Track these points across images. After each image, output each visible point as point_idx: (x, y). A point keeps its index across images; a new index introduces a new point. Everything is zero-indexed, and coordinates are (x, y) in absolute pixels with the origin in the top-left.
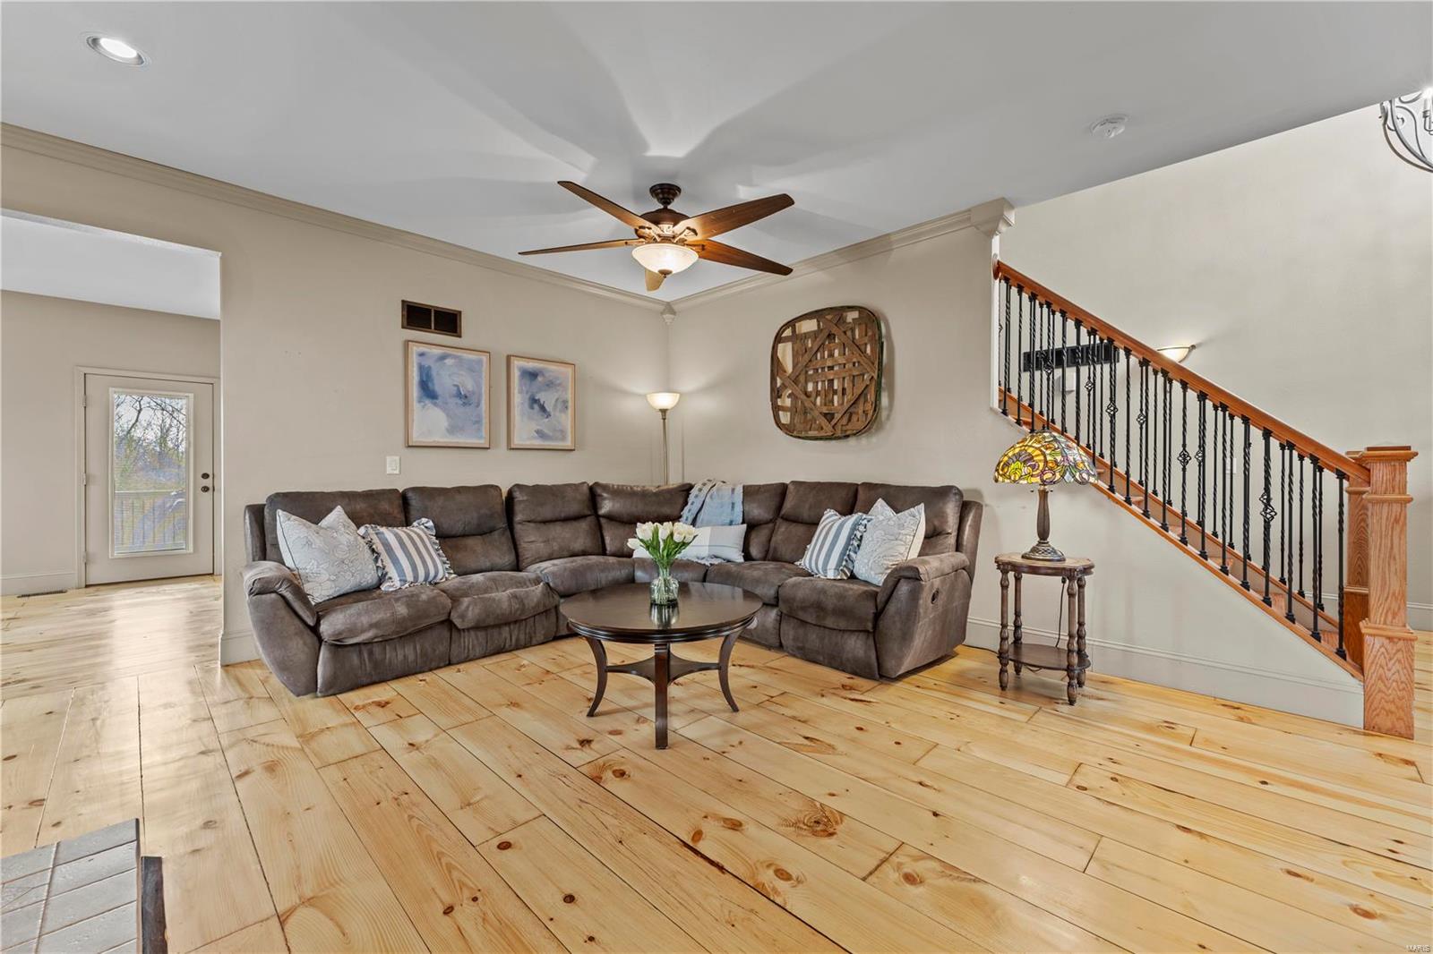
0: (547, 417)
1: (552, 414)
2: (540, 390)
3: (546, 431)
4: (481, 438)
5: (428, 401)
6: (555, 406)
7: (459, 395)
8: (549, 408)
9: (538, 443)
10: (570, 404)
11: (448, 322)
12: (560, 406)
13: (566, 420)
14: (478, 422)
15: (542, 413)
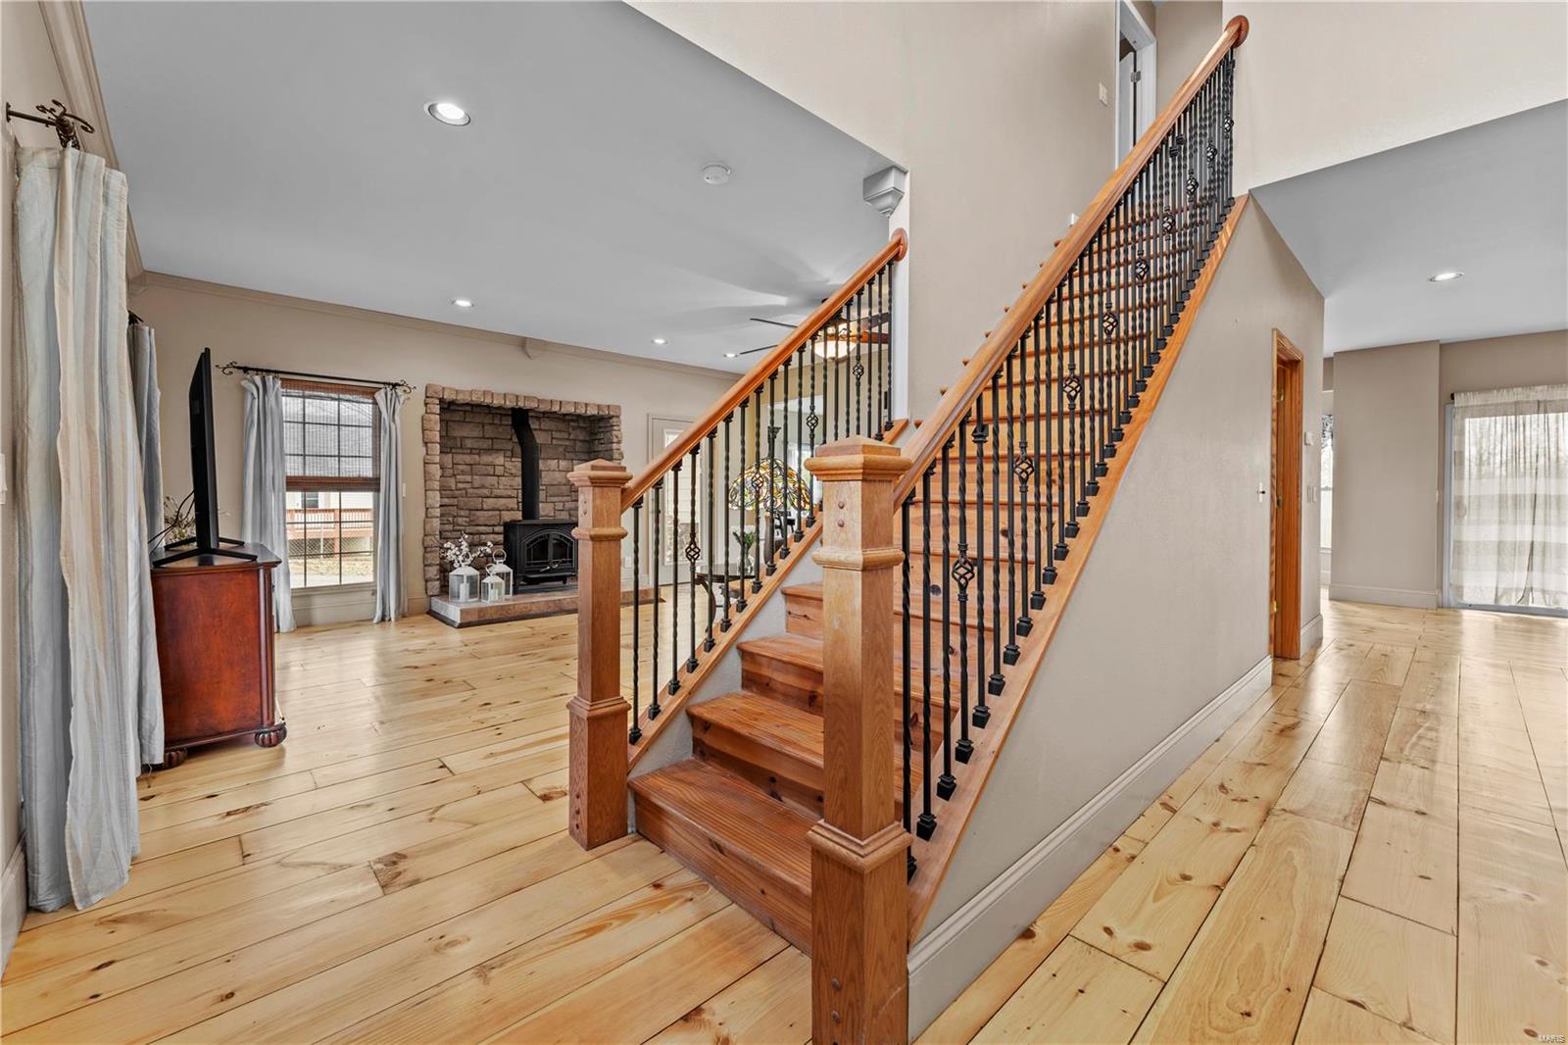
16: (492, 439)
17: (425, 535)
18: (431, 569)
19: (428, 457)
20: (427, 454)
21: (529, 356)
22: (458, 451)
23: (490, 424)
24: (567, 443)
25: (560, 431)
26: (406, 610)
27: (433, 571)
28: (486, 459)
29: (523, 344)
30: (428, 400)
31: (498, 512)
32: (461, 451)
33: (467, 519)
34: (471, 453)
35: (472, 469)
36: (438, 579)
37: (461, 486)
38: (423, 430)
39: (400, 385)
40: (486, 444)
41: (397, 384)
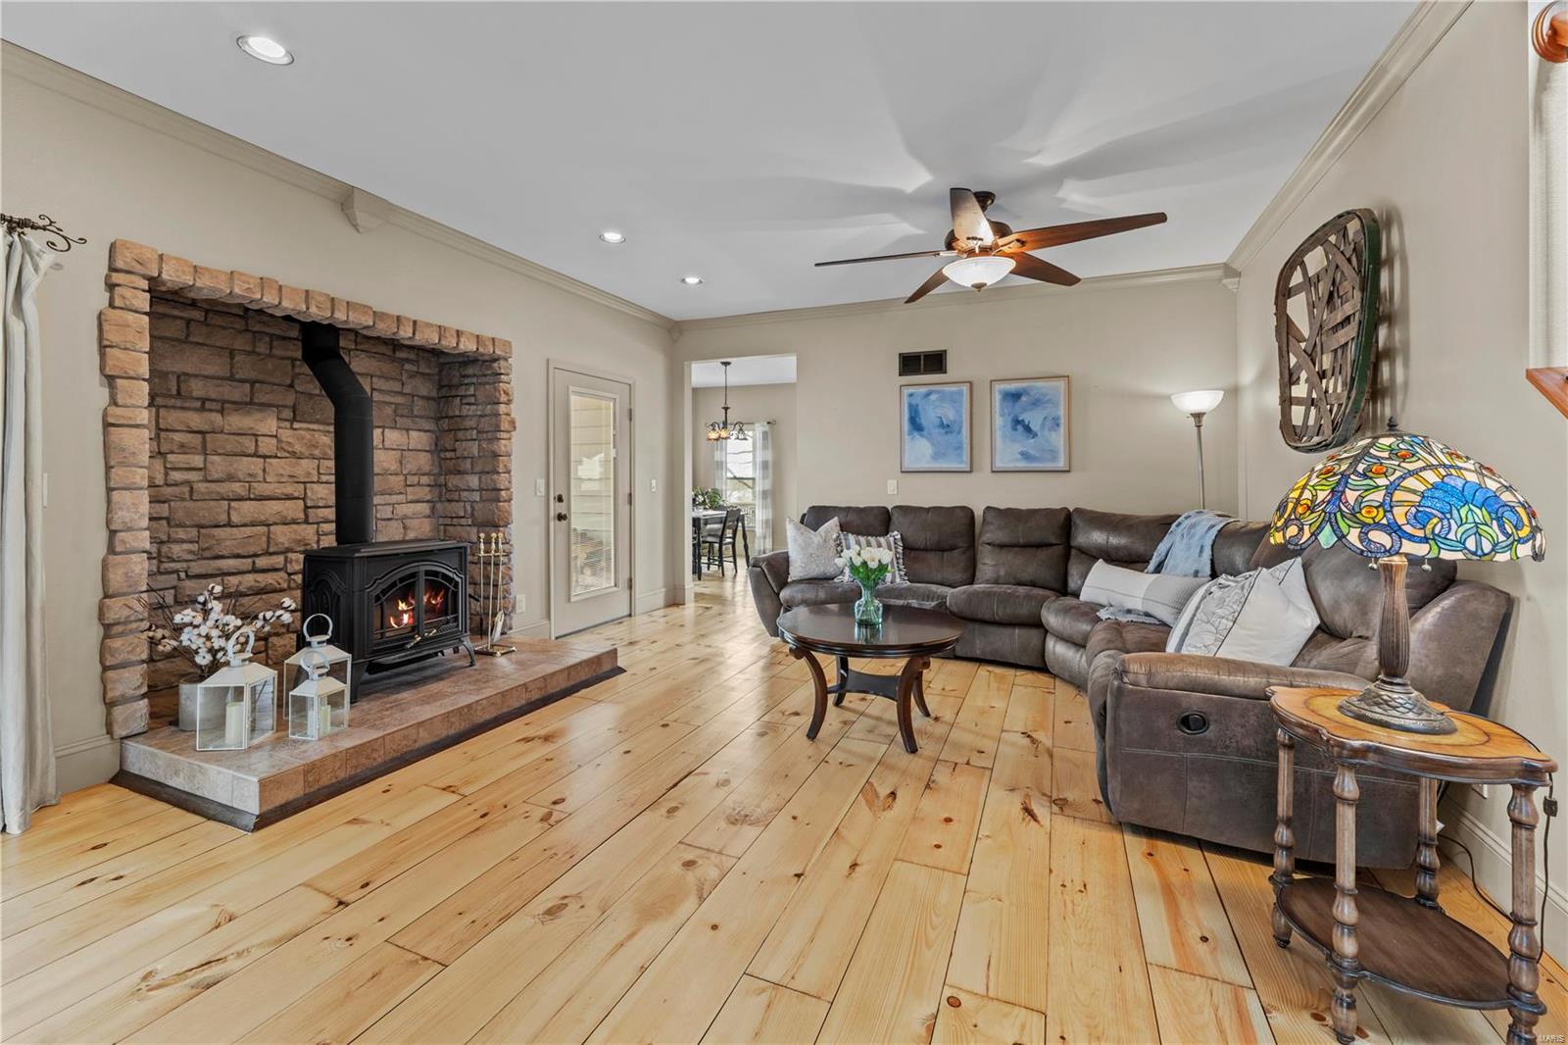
0: (1033, 437)
1: (1039, 434)
2: (1024, 410)
3: (1032, 452)
4: (962, 462)
5: (916, 434)
6: (1043, 425)
7: (942, 425)
8: (1035, 427)
9: (1022, 465)
10: (1063, 421)
11: (935, 362)
12: (1048, 423)
13: (1058, 439)
14: (959, 448)
15: (1025, 434)
16: (253, 383)
17: (106, 596)
18: (125, 673)
19: (118, 411)
20: (114, 402)
21: (355, 226)
22: (171, 402)
23: (249, 353)
24: (399, 400)
25: (387, 378)
26: (51, 789)
27: (132, 680)
28: (237, 421)
29: (345, 200)
30: (117, 278)
31: (266, 528)
32: (179, 403)
33: (194, 547)
34: (203, 409)
35: (204, 442)
36: (144, 696)
37: (176, 476)
38: (103, 348)
39: (34, 227)
40: (239, 393)
41: (24, 223)
